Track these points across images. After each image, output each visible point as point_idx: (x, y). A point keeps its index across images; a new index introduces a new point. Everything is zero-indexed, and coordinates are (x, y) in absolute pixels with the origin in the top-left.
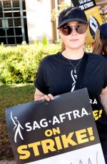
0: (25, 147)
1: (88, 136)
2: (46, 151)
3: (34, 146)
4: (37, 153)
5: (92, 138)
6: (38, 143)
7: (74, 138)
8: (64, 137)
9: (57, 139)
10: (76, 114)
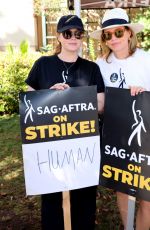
0: (33, 128)
1: (90, 128)
2: (51, 135)
3: (42, 128)
4: (43, 136)
5: (93, 130)
6: (46, 127)
7: (78, 128)
8: (69, 125)
9: (63, 126)
10: (83, 106)
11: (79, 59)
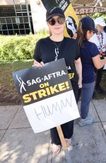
0: (28, 95)
3: (33, 94)
4: (35, 98)
5: (68, 88)
7: (57, 88)
8: (51, 88)
9: (47, 89)
10: (58, 74)
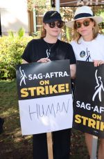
0: (26, 89)
3: (32, 89)
4: (33, 94)
5: (67, 90)
6: (35, 88)
7: (57, 89)
9: (47, 87)
10: (60, 74)
11: (58, 41)
